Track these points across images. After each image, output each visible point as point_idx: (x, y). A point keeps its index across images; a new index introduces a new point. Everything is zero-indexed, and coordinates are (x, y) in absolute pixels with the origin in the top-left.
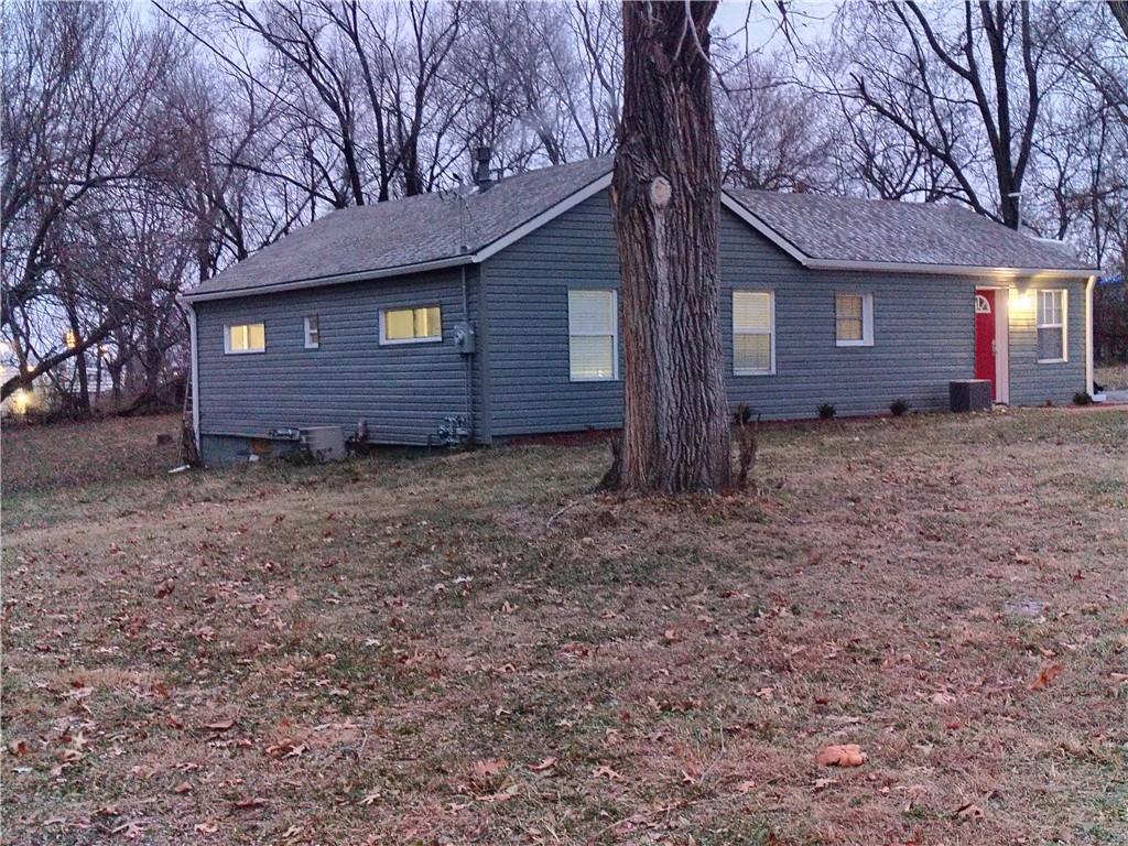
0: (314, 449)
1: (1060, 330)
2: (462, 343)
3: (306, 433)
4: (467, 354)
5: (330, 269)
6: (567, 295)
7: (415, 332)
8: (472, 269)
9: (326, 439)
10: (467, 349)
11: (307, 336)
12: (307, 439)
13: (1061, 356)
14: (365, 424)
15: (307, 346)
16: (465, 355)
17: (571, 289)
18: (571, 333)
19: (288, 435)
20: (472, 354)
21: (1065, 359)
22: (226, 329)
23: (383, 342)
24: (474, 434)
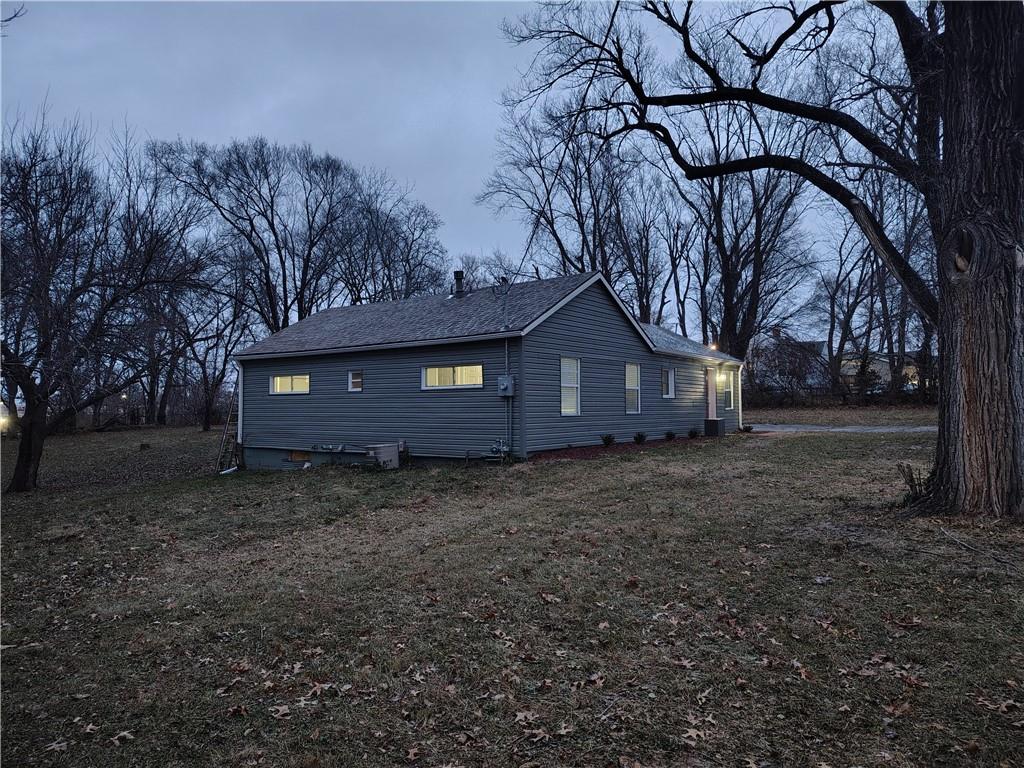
0: (381, 461)
1: (730, 392)
2: (505, 389)
3: (374, 449)
4: (509, 397)
5: (345, 342)
6: (560, 360)
7: (454, 382)
8: (516, 341)
9: (388, 453)
10: (510, 393)
11: (350, 384)
12: (375, 453)
13: (730, 406)
14: (405, 443)
15: (350, 390)
16: (506, 398)
17: (563, 357)
18: (562, 385)
19: (329, 449)
20: (513, 397)
21: (732, 408)
22: (271, 379)
23: (423, 388)
24: (511, 451)
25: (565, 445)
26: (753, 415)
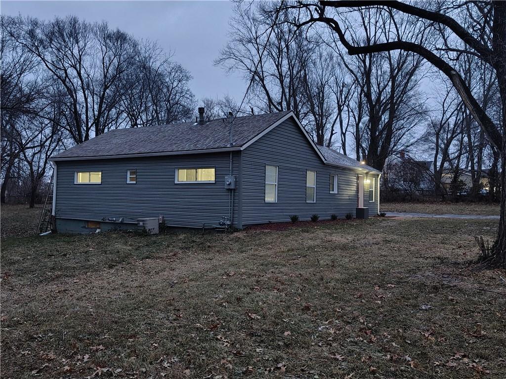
0: (147, 229)
1: (373, 191)
2: (230, 184)
3: (143, 221)
4: (231, 189)
5: (126, 151)
6: (265, 167)
7: (196, 179)
8: (237, 154)
9: (152, 224)
10: (232, 187)
11: (128, 179)
12: (143, 224)
13: (372, 200)
14: (163, 217)
15: (128, 182)
17: (268, 165)
18: (266, 183)
19: (113, 221)
20: (234, 189)
21: (374, 201)
22: (76, 174)
23: (176, 182)
24: (232, 224)
25: (267, 221)
26: (387, 206)
